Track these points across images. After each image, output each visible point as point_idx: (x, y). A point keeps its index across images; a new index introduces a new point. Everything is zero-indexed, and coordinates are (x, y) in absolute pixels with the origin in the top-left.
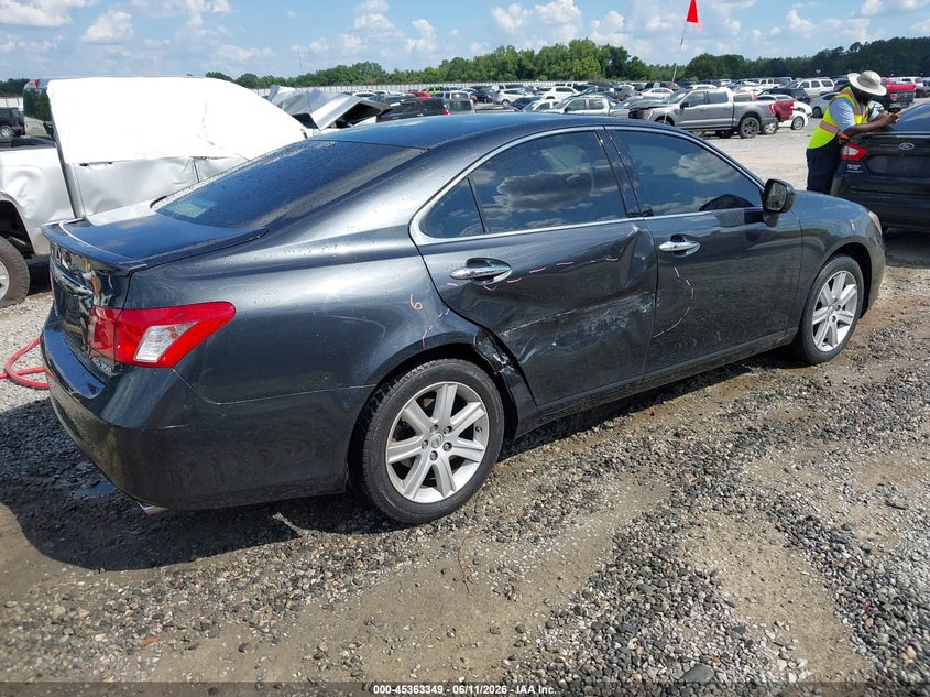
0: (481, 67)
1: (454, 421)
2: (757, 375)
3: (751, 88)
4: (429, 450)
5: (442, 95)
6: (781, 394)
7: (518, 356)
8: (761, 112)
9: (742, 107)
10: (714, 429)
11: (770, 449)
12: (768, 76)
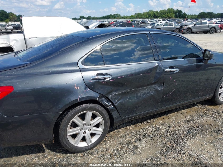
0: (145, 15)
1: (91, 122)
2: (199, 107)
3: (214, 21)
4: (83, 131)
5: (133, 22)
6: (206, 115)
7: (114, 103)
8: (216, 27)
9: (211, 26)
10: (181, 126)
11: (198, 135)
12: (220, 17)
